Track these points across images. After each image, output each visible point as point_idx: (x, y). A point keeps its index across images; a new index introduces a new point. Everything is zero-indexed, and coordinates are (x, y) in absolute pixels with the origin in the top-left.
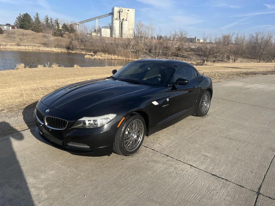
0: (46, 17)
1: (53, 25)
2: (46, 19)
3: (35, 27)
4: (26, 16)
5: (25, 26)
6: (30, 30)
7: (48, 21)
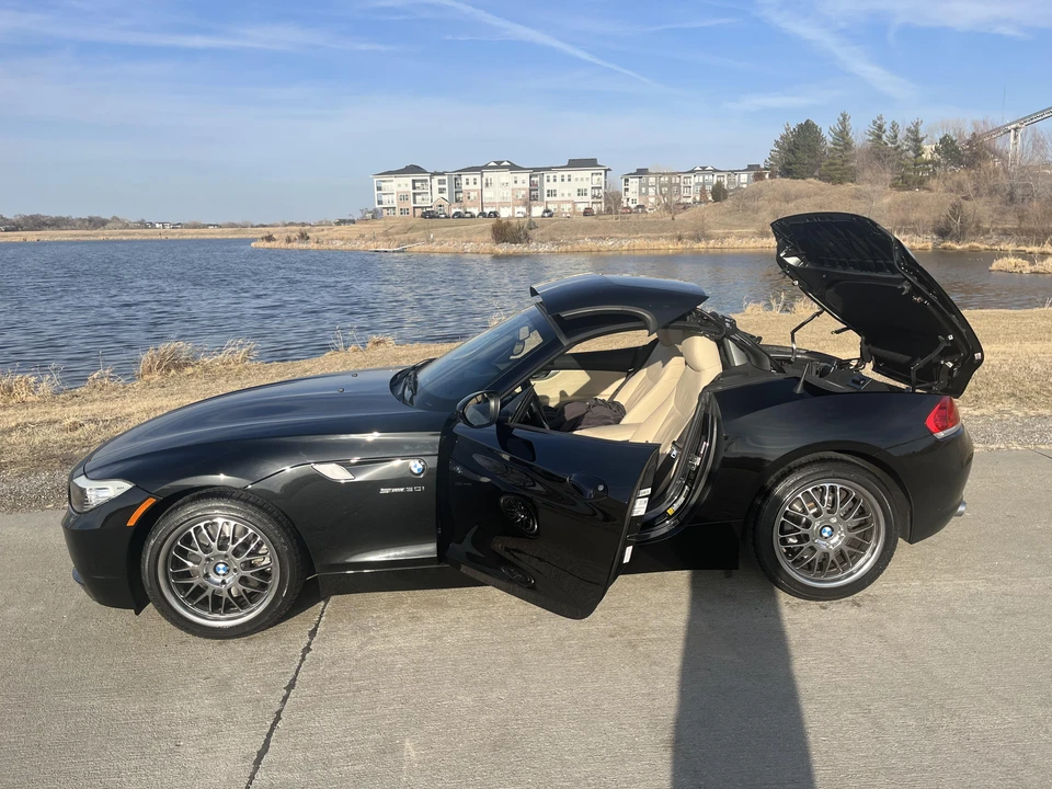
0: (875, 122)
1: (899, 147)
2: (873, 128)
3: (831, 164)
4: (807, 131)
5: (797, 166)
6: (812, 180)
7: (880, 137)
